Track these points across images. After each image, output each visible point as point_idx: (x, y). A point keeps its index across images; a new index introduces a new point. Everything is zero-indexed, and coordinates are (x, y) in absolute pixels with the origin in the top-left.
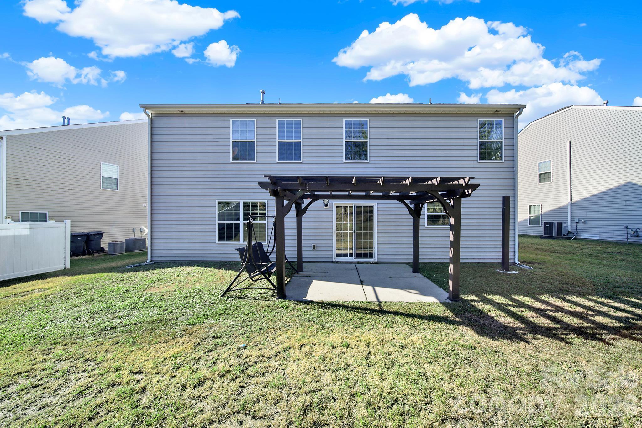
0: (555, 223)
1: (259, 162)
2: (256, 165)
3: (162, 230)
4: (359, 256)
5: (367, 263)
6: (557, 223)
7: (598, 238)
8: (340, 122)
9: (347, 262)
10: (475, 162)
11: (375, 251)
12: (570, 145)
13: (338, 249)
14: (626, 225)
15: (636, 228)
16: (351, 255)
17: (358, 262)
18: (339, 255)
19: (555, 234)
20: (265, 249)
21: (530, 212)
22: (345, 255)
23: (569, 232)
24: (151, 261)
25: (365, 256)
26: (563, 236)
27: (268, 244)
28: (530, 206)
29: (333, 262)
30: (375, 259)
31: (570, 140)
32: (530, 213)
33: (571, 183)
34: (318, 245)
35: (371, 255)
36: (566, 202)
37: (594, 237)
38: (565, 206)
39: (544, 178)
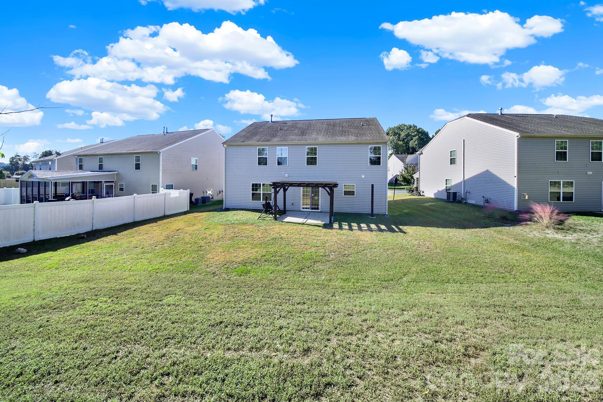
0: (452, 192)
1: (269, 166)
2: (268, 167)
3: (229, 195)
4: (312, 209)
5: (316, 212)
6: (453, 192)
7: (474, 203)
8: (305, 148)
9: (307, 211)
10: (367, 166)
11: (320, 207)
12: (464, 142)
13: (303, 205)
14: (483, 195)
15: (487, 197)
16: (309, 208)
17: (312, 212)
18: (303, 208)
19: (451, 200)
20: (271, 204)
21: (446, 183)
22: (306, 208)
23: (462, 198)
24: (225, 208)
25: (315, 209)
26: (457, 201)
27: (272, 202)
28: (446, 180)
29: (301, 211)
30: (319, 210)
31: (464, 139)
32: (446, 185)
33: (464, 167)
34: (294, 203)
35: (318, 209)
36: (461, 179)
37: (473, 202)
38: (461, 182)
39: (453, 161)
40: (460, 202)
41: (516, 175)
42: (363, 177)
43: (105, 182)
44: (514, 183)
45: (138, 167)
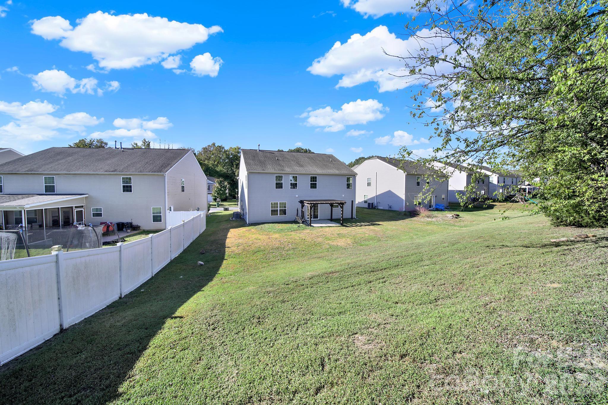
0: (371, 203)
1: (284, 189)
3: (252, 212)
4: (314, 218)
5: (317, 220)
8: (309, 177)
10: (345, 189)
11: (319, 216)
14: (388, 204)
15: (390, 205)
17: (314, 220)
19: (371, 207)
23: (375, 206)
24: (249, 223)
25: (316, 218)
26: (373, 208)
28: (365, 195)
30: (319, 219)
31: (376, 172)
32: (364, 198)
33: (376, 187)
36: (375, 195)
37: (382, 208)
38: (374, 197)
39: (369, 184)
40: (375, 208)
41: (404, 193)
42: (343, 196)
43: (76, 207)
44: (403, 197)
45: (127, 189)
